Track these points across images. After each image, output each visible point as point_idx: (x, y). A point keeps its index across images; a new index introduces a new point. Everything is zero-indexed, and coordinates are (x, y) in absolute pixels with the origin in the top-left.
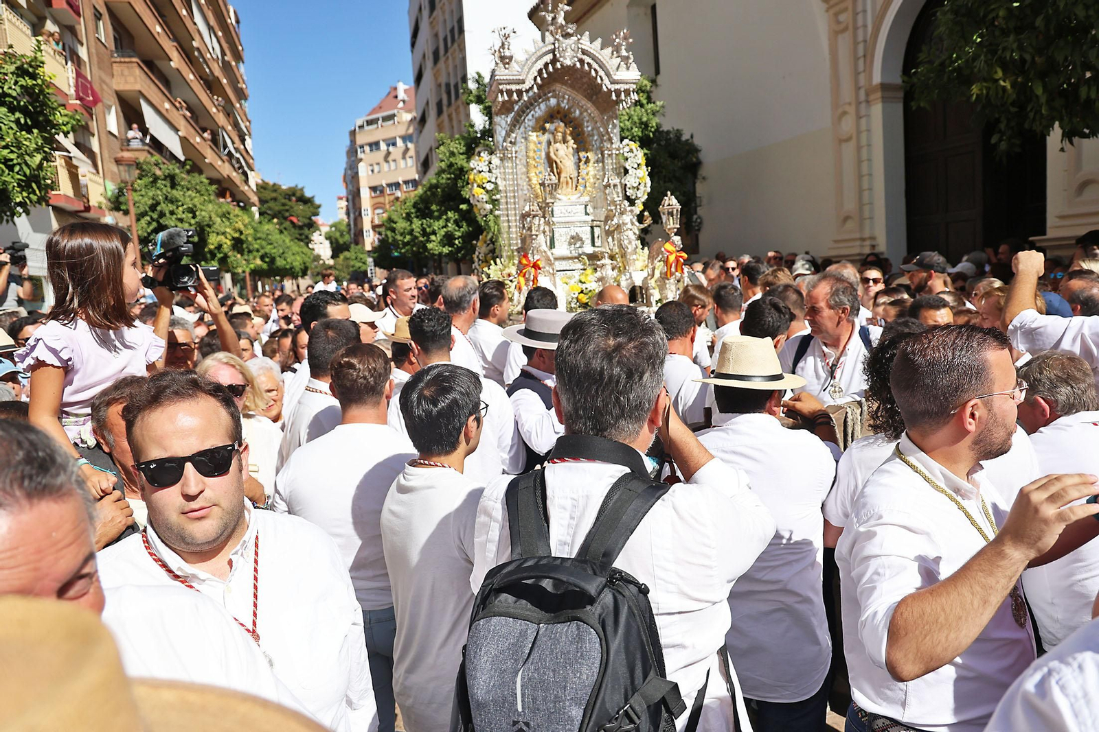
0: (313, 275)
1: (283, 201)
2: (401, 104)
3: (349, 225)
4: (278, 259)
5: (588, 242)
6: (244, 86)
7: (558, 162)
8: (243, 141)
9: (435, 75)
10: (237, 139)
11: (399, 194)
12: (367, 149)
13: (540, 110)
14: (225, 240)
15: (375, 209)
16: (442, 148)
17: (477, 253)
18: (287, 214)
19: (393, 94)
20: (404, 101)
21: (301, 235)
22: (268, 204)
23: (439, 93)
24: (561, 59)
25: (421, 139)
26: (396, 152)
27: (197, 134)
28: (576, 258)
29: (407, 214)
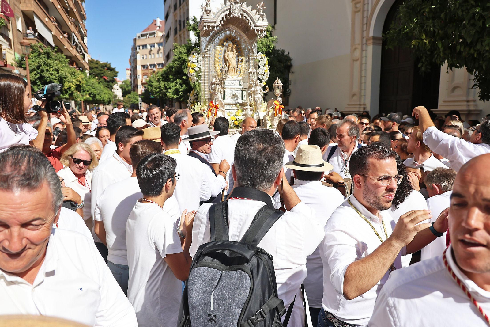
0: (113, 104)
1: (101, 69)
2: (158, 28)
3: (131, 82)
4: (97, 95)
5: (240, 97)
6: (84, 13)
7: (229, 60)
8: (83, 39)
9: (174, 16)
10: (80, 38)
11: (155, 69)
12: (141, 47)
13: (222, 36)
14: (72, 85)
15: (144, 75)
16: (176, 50)
17: (189, 99)
18: (102, 75)
19: (154, 23)
20: (159, 27)
21: (108, 85)
22: (94, 70)
23: (176, 24)
24: (233, 13)
25: (166, 45)
26: (155, 50)
27: (61, 34)
28: (234, 104)
29: (158, 79)
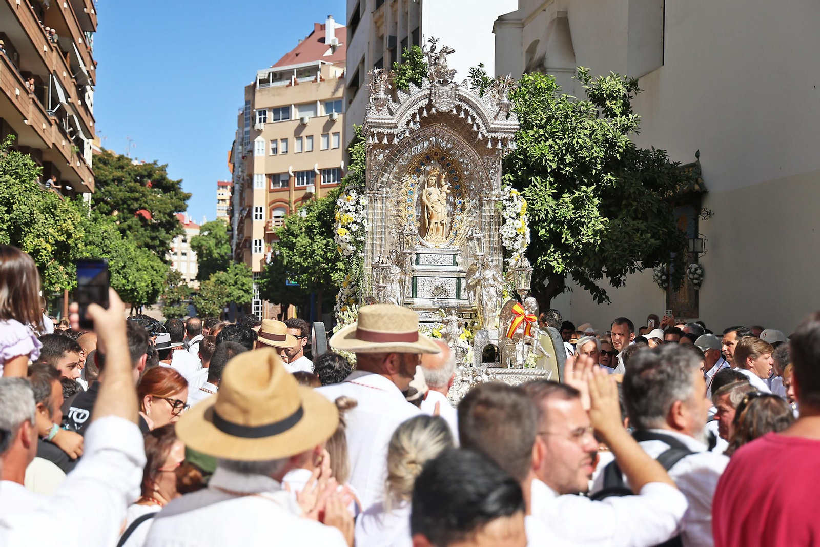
0: (165, 304)
1: (132, 184)
2: (329, 52)
3: (230, 230)
4: (115, 275)
5: (453, 294)
6: (93, 12)
7: (430, 206)
8: (81, 94)
9: (376, 23)
10: (73, 92)
11: (311, 188)
12: (270, 116)
13: (416, 151)
14: (44, 245)
15: (274, 209)
16: (357, 146)
18: (136, 205)
19: (318, 35)
20: (333, 48)
21: (153, 239)
22: (109, 188)
23: (379, 50)
24: (437, 105)
25: (349, 112)
26: (315, 125)
27: (17, 84)
28: (437, 309)
29: (308, 227)
